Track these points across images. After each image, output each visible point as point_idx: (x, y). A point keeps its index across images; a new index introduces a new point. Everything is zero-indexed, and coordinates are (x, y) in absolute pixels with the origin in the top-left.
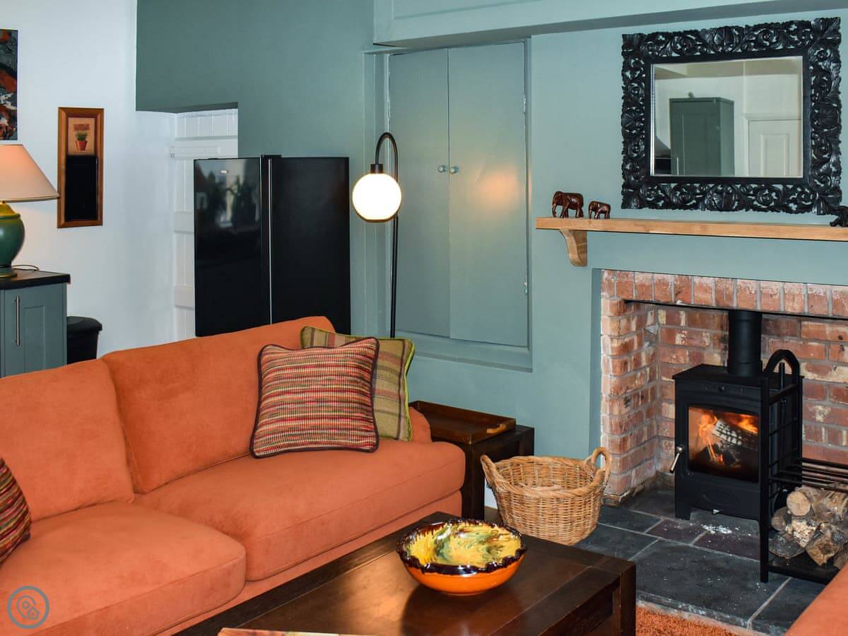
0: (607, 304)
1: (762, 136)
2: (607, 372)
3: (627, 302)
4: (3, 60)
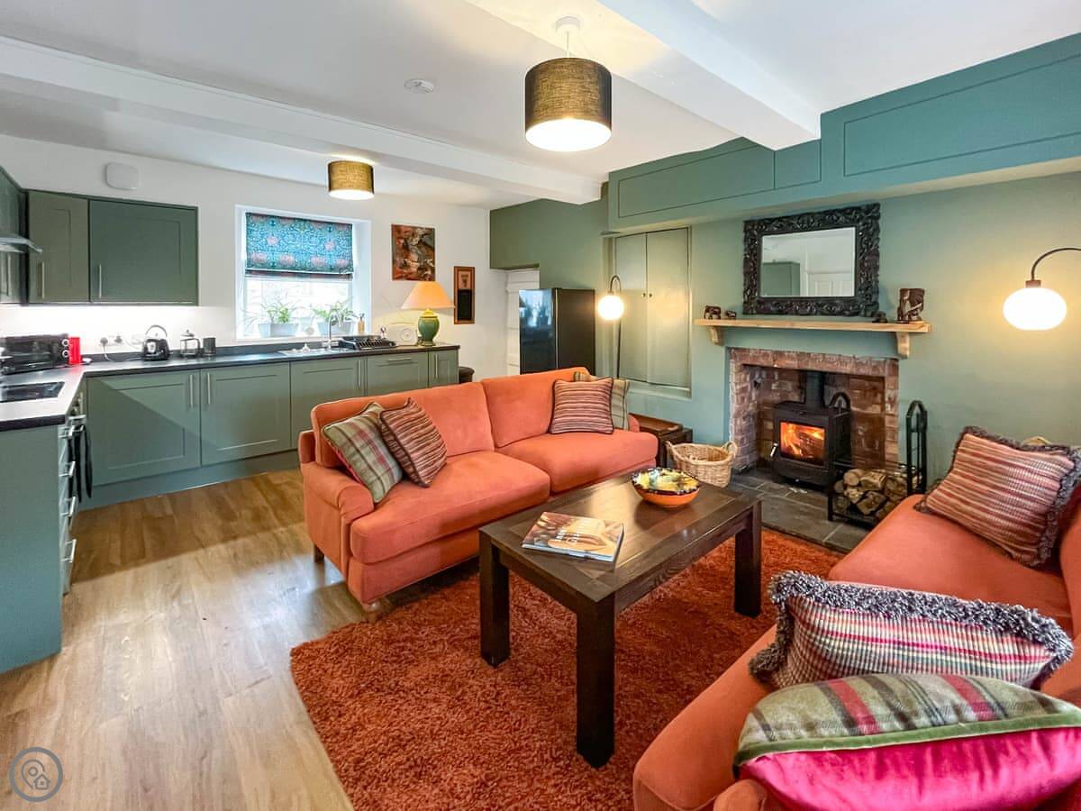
0: (733, 367)
1: (816, 283)
2: (733, 402)
3: (745, 365)
4: (429, 243)
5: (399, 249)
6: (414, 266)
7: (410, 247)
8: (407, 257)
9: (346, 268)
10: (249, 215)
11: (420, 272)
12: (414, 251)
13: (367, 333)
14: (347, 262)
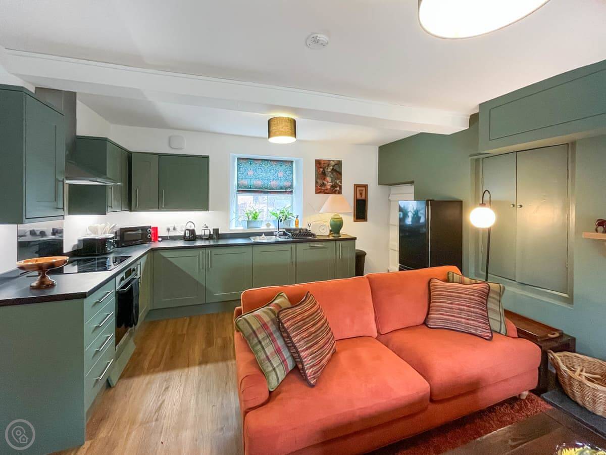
4: (338, 170)
5: (320, 174)
6: (329, 185)
7: (327, 173)
8: (324, 179)
9: (289, 187)
10: (239, 159)
11: (332, 188)
12: (329, 175)
13: (300, 227)
14: (290, 184)
